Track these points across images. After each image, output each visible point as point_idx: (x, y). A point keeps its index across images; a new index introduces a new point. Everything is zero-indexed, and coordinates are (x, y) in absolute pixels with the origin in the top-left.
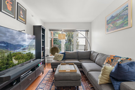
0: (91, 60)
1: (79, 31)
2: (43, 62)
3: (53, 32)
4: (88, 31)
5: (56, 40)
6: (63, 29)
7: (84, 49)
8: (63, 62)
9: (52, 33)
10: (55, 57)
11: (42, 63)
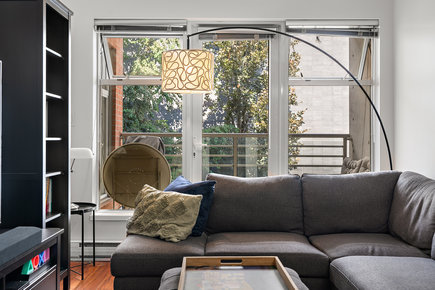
0: (398, 238)
1: (309, 31)
2: (53, 249)
3: (118, 40)
4: (371, 33)
5: (142, 105)
6: (194, 19)
7: (340, 161)
8: (201, 251)
9: (113, 49)
10: (140, 213)
11: (44, 257)
